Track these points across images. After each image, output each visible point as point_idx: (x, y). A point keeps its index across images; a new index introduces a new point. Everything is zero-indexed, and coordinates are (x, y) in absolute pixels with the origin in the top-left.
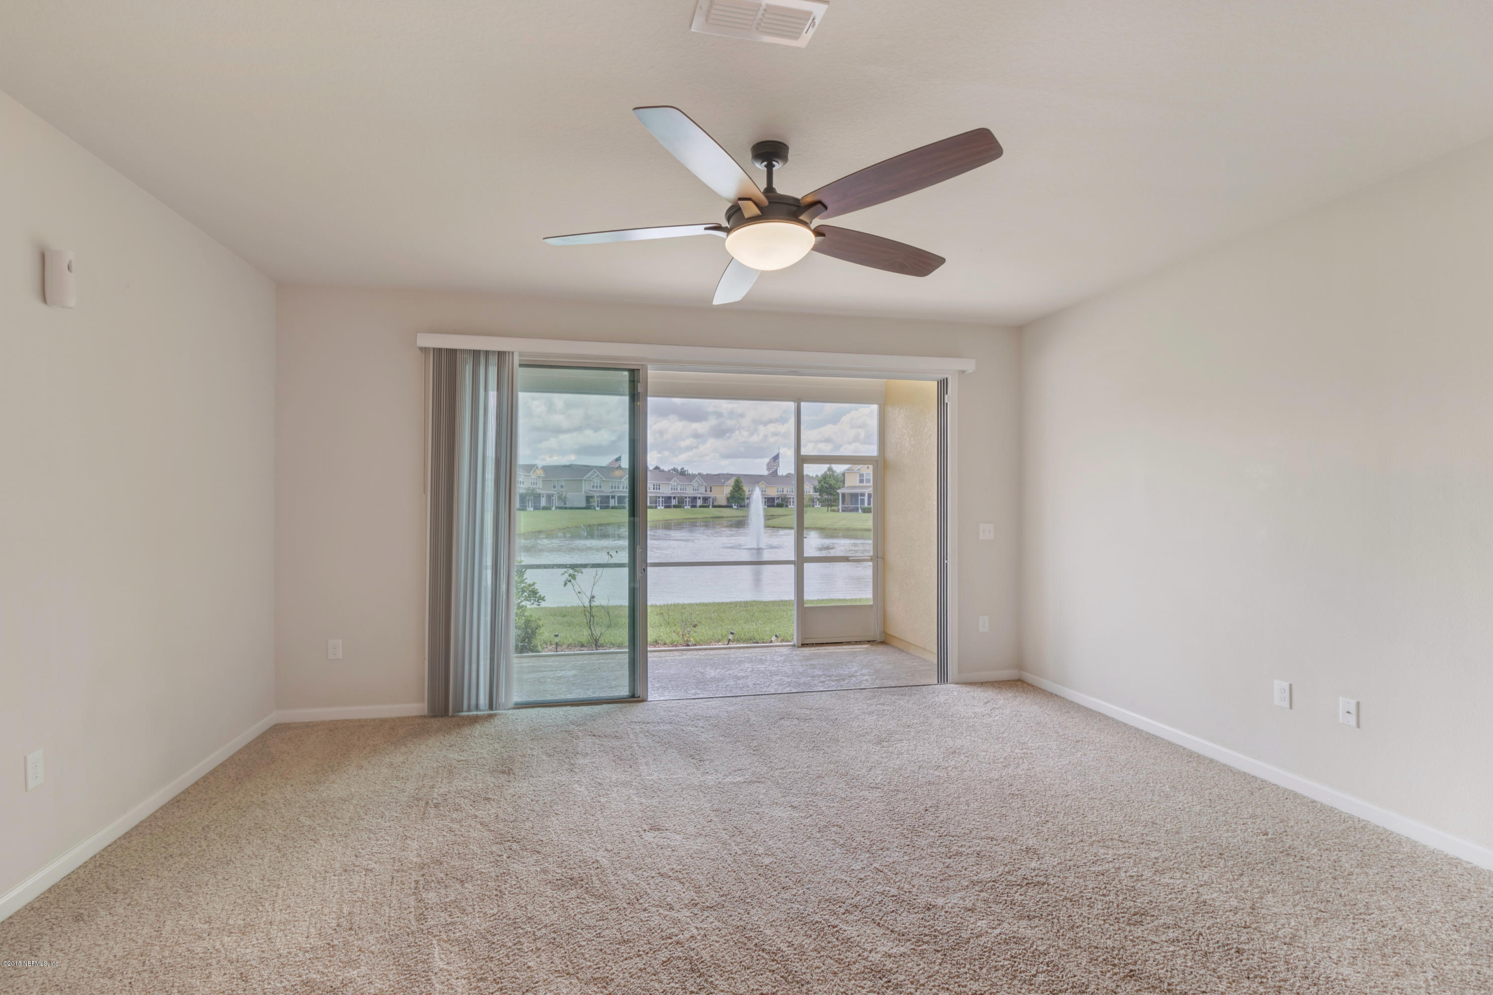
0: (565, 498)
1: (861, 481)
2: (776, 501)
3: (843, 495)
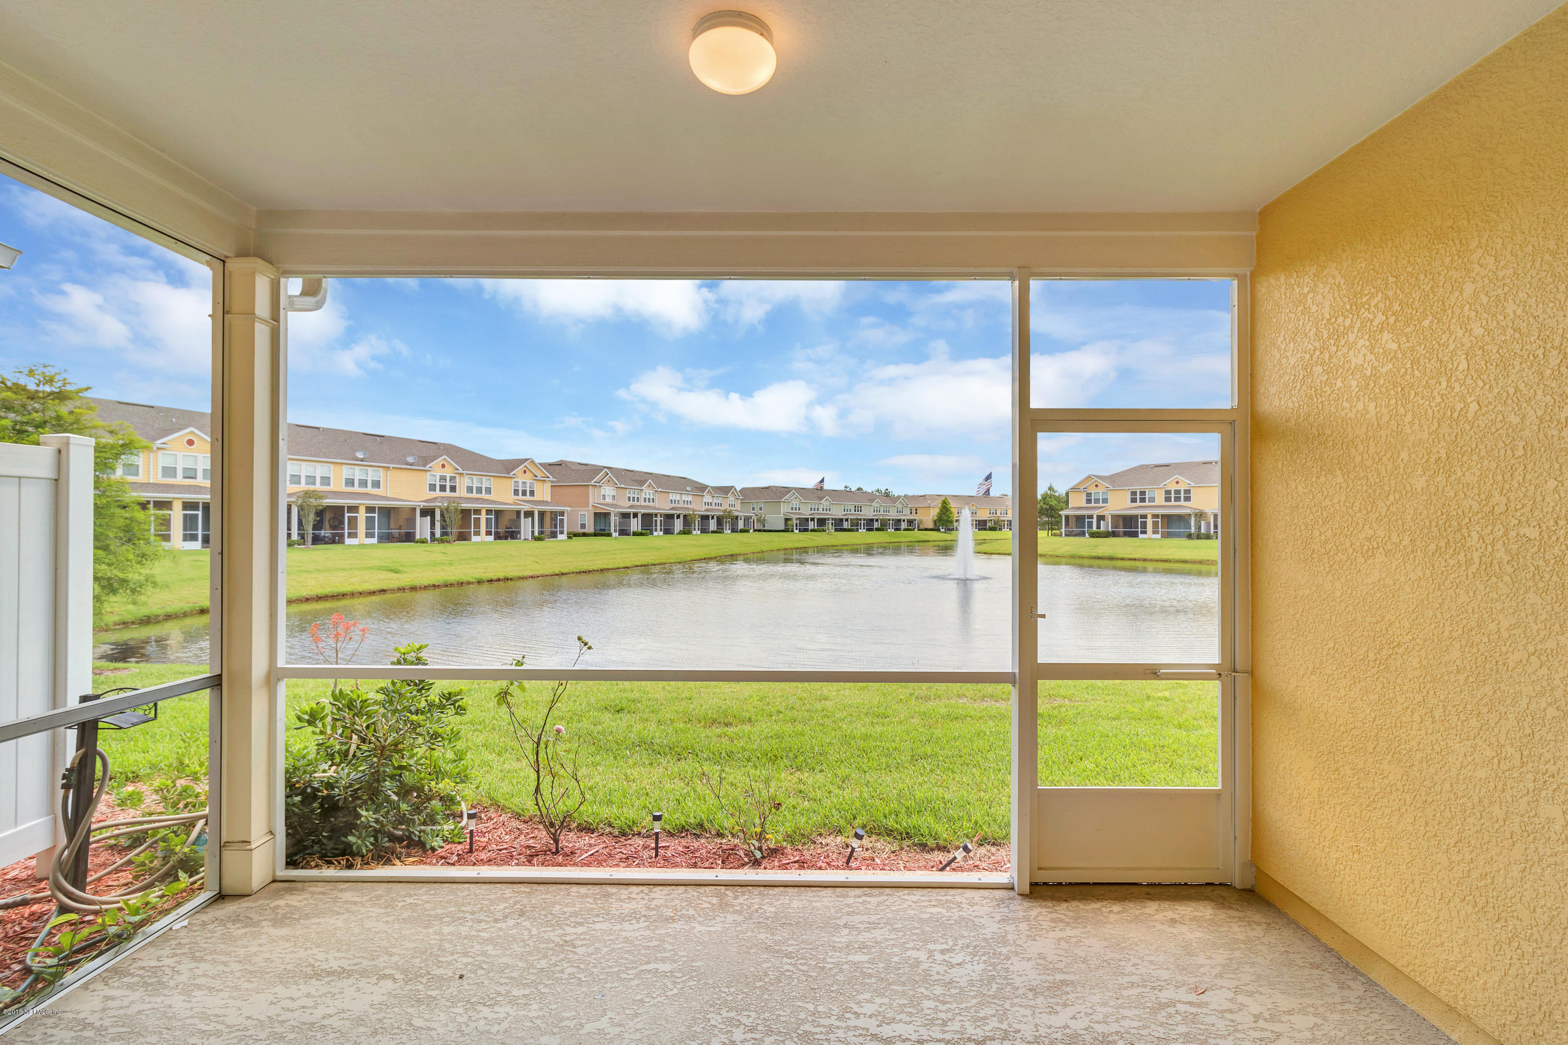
0: (764, 520)
1: (1089, 501)
2: (989, 524)
3: (1067, 517)
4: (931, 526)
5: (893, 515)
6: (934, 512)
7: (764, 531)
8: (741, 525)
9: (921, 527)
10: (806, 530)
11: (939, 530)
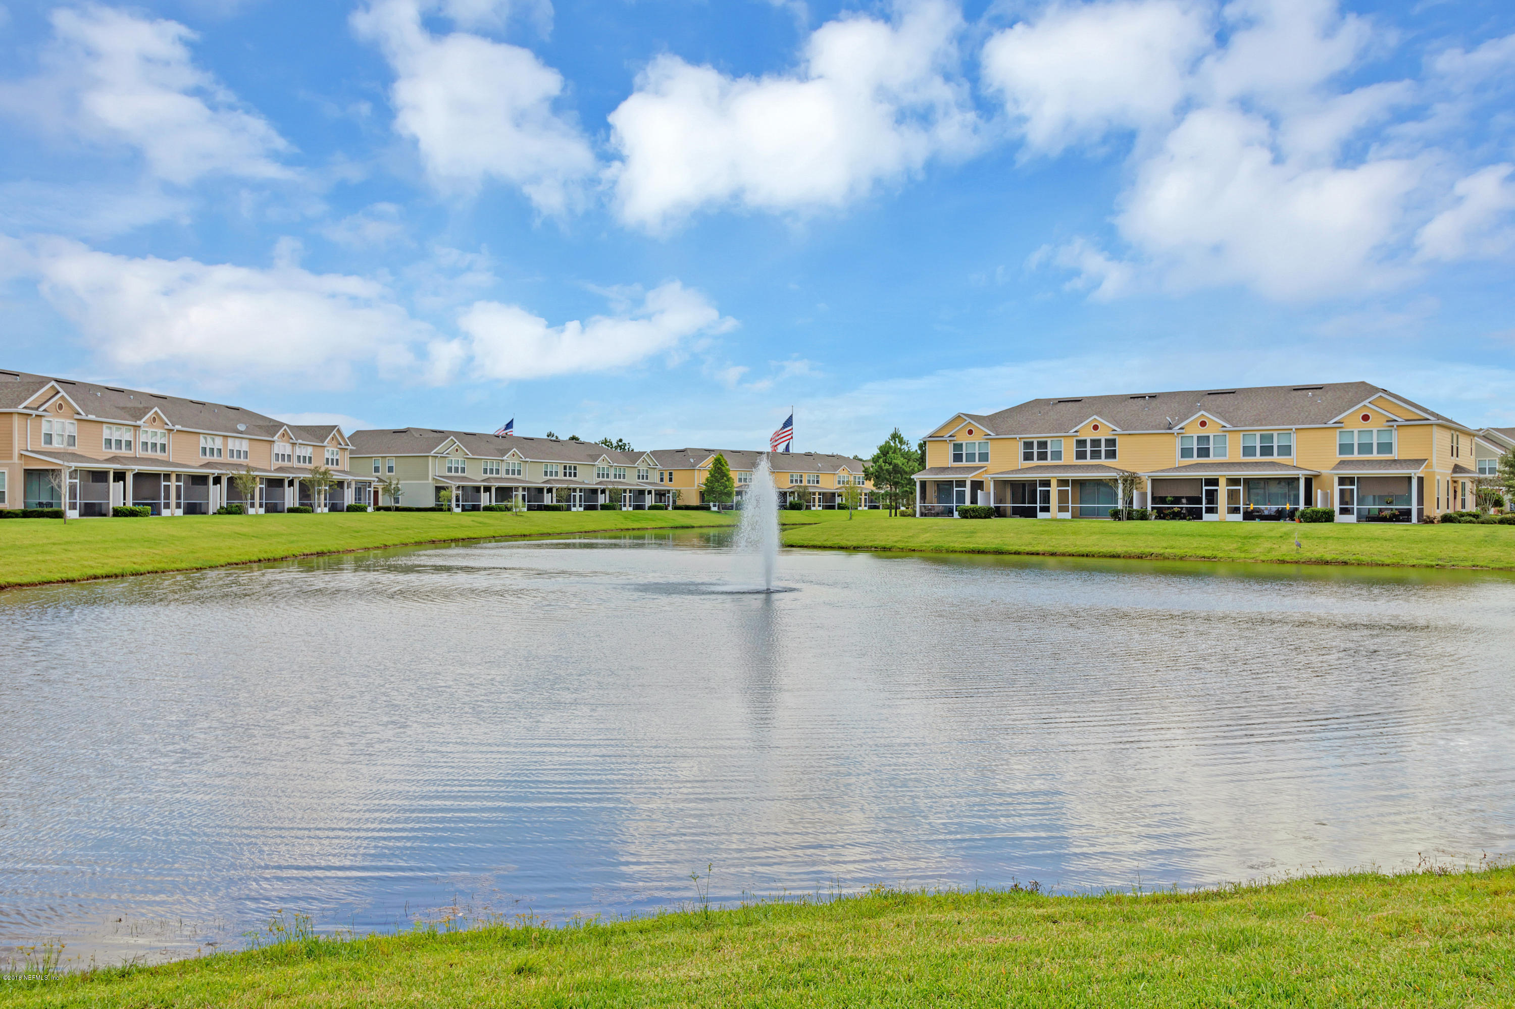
0: (397, 490)
1: (958, 458)
3: (923, 484)
4: (695, 501)
5: (632, 481)
6: (701, 478)
7: (398, 509)
8: (349, 498)
9: (679, 503)
10: (475, 508)
11: (708, 508)
